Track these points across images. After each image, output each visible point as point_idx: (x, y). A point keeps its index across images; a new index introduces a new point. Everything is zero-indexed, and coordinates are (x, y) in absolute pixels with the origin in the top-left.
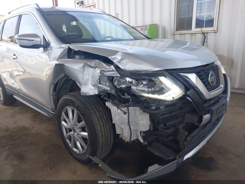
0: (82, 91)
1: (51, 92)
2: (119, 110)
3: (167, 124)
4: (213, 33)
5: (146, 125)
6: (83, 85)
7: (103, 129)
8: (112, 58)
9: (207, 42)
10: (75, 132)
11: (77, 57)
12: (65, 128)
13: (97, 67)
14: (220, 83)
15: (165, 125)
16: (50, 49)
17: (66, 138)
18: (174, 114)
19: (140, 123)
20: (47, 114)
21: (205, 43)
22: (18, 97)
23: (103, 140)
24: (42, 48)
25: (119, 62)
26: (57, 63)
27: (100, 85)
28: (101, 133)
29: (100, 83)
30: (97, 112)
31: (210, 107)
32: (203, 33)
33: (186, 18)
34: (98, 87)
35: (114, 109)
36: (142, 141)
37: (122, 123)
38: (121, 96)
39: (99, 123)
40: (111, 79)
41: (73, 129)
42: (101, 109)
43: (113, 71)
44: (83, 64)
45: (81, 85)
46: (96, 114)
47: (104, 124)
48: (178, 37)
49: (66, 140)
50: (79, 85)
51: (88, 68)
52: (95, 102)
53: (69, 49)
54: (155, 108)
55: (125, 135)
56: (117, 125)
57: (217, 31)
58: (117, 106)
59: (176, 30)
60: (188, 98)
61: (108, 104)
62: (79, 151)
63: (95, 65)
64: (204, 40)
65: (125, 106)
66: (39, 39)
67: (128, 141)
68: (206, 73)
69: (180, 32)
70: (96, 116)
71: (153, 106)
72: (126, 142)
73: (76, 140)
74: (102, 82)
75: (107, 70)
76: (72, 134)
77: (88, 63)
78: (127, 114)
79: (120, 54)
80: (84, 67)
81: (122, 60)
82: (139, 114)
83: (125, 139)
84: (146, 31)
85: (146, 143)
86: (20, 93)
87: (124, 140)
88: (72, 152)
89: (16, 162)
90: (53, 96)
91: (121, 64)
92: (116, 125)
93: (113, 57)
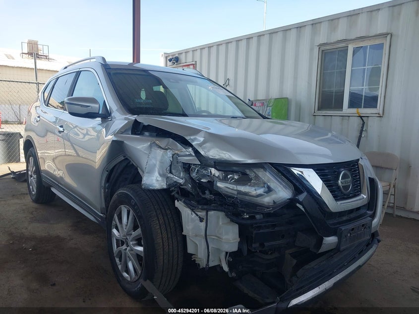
0: (144, 182)
1: (103, 182)
2: (194, 215)
3: (266, 244)
4: (376, 118)
5: (232, 241)
6: (147, 173)
7: (166, 244)
8: (190, 139)
9: (366, 130)
10: (128, 247)
11: (147, 134)
12: (116, 239)
13: (169, 149)
14: (360, 191)
15: (262, 245)
16: (111, 120)
17: (115, 255)
18: (277, 229)
19: (224, 238)
20: (94, 217)
21: (363, 132)
22: (57, 190)
23: (165, 261)
24: (100, 119)
25: (201, 145)
26: (115, 139)
27: (169, 175)
28: (162, 249)
29: (171, 172)
30: (161, 217)
31: (338, 226)
32: (361, 117)
33: (334, 91)
34: (167, 178)
35: (186, 213)
36: (226, 268)
37: (196, 236)
38: (201, 194)
39: (161, 232)
40: (187, 167)
41: (126, 241)
42: (168, 212)
43: (190, 155)
44: (149, 143)
45: (143, 172)
46: (158, 218)
47: (169, 236)
48: (320, 121)
49: (116, 258)
50: (141, 173)
51: (157, 149)
52: (160, 200)
53: (136, 122)
54: (248, 216)
55: (199, 256)
56: (190, 239)
57: (383, 114)
58: (190, 209)
59: (319, 110)
60: (298, 205)
61: (179, 204)
62: (131, 278)
63: (167, 145)
64: (363, 127)
65: (203, 209)
66: (97, 106)
67: (205, 267)
68: (335, 171)
69: (324, 112)
70: (159, 221)
71: (245, 214)
72: (201, 267)
73: (128, 259)
74: (173, 171)
75: (182, 154)
76: (124, 248)
77: (157, 142)
78: (205, 221)
79: (202, 134)
80: (151, 146)
81: (204, 142)
82: (222, 224)
83: (200, 262)
84: (268, 108)
85: (234, 274)
86: (61, 184)
87: (199, 265)
88: (121, 278)
89: (35, 285)
90: (105, 189)
91: (203, 149)
92: (188, 239)
93: (192, 137)
